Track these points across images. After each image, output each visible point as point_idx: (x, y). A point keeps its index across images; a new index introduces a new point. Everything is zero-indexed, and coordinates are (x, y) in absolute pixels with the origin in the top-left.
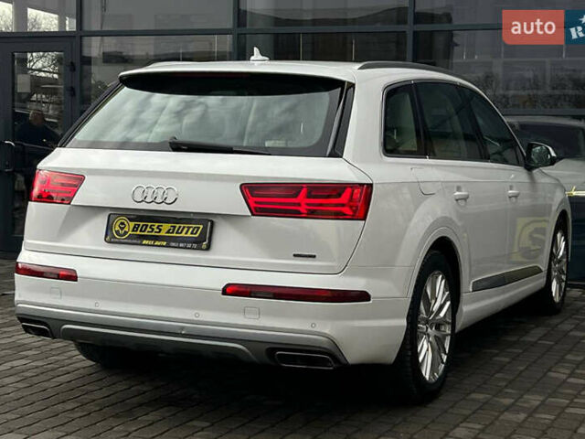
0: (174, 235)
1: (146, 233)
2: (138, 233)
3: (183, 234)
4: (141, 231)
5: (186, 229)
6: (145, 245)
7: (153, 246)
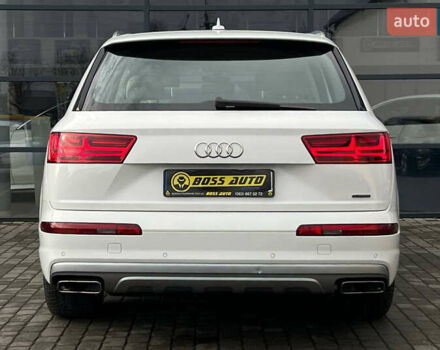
0: (238, 185)
1: (209, 185)
2: (200, 185)
3: (247, 184)
4: (203, 184)
5: (249, 180)
6: (209, 196)
7: (218, 196)
